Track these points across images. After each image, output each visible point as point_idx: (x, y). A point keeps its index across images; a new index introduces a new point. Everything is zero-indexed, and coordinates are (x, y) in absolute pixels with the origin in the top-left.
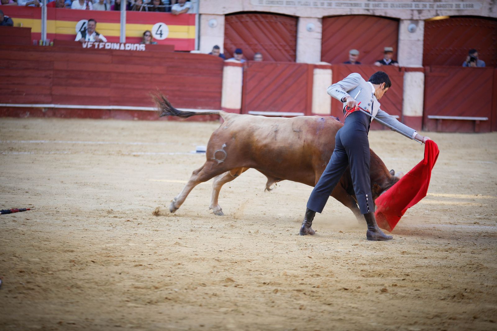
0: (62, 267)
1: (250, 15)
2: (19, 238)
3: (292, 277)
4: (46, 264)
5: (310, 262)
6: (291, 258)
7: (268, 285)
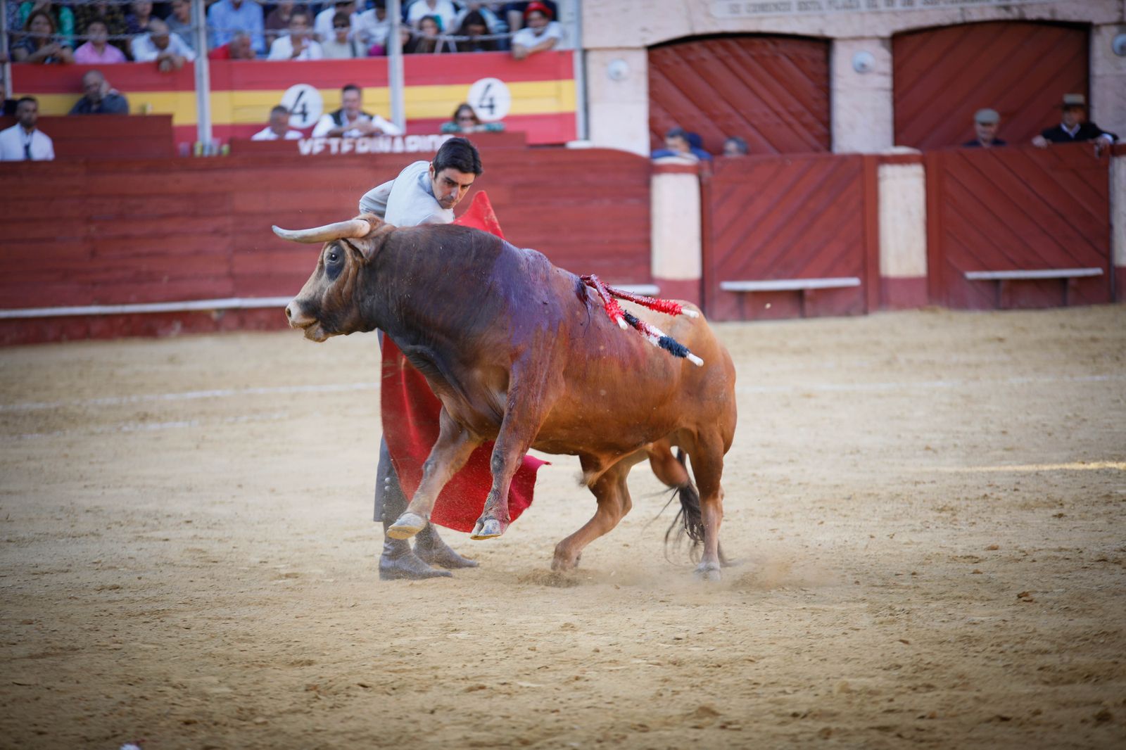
0: (288, 703)
1: (710, 42)
2: (177, 637)
3: (863, 695)
4: (247, 700)
5: (905, 654)
6: (858, 646)
7: (806, 719)
